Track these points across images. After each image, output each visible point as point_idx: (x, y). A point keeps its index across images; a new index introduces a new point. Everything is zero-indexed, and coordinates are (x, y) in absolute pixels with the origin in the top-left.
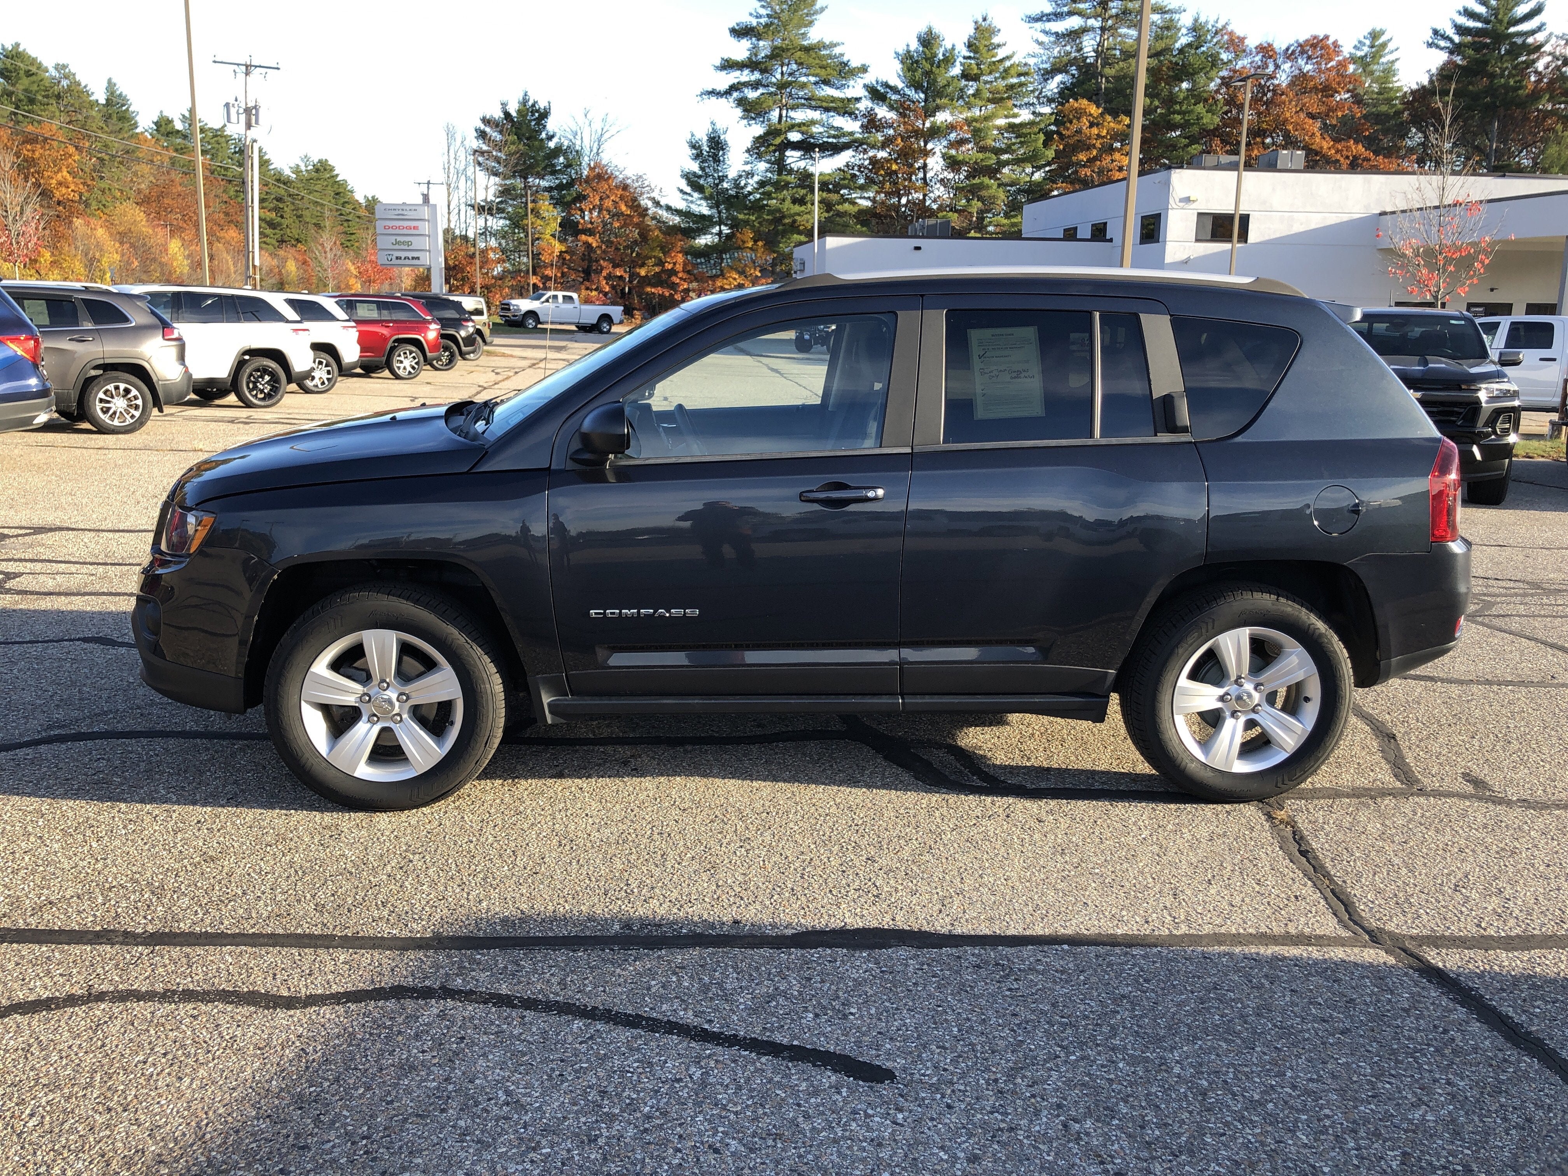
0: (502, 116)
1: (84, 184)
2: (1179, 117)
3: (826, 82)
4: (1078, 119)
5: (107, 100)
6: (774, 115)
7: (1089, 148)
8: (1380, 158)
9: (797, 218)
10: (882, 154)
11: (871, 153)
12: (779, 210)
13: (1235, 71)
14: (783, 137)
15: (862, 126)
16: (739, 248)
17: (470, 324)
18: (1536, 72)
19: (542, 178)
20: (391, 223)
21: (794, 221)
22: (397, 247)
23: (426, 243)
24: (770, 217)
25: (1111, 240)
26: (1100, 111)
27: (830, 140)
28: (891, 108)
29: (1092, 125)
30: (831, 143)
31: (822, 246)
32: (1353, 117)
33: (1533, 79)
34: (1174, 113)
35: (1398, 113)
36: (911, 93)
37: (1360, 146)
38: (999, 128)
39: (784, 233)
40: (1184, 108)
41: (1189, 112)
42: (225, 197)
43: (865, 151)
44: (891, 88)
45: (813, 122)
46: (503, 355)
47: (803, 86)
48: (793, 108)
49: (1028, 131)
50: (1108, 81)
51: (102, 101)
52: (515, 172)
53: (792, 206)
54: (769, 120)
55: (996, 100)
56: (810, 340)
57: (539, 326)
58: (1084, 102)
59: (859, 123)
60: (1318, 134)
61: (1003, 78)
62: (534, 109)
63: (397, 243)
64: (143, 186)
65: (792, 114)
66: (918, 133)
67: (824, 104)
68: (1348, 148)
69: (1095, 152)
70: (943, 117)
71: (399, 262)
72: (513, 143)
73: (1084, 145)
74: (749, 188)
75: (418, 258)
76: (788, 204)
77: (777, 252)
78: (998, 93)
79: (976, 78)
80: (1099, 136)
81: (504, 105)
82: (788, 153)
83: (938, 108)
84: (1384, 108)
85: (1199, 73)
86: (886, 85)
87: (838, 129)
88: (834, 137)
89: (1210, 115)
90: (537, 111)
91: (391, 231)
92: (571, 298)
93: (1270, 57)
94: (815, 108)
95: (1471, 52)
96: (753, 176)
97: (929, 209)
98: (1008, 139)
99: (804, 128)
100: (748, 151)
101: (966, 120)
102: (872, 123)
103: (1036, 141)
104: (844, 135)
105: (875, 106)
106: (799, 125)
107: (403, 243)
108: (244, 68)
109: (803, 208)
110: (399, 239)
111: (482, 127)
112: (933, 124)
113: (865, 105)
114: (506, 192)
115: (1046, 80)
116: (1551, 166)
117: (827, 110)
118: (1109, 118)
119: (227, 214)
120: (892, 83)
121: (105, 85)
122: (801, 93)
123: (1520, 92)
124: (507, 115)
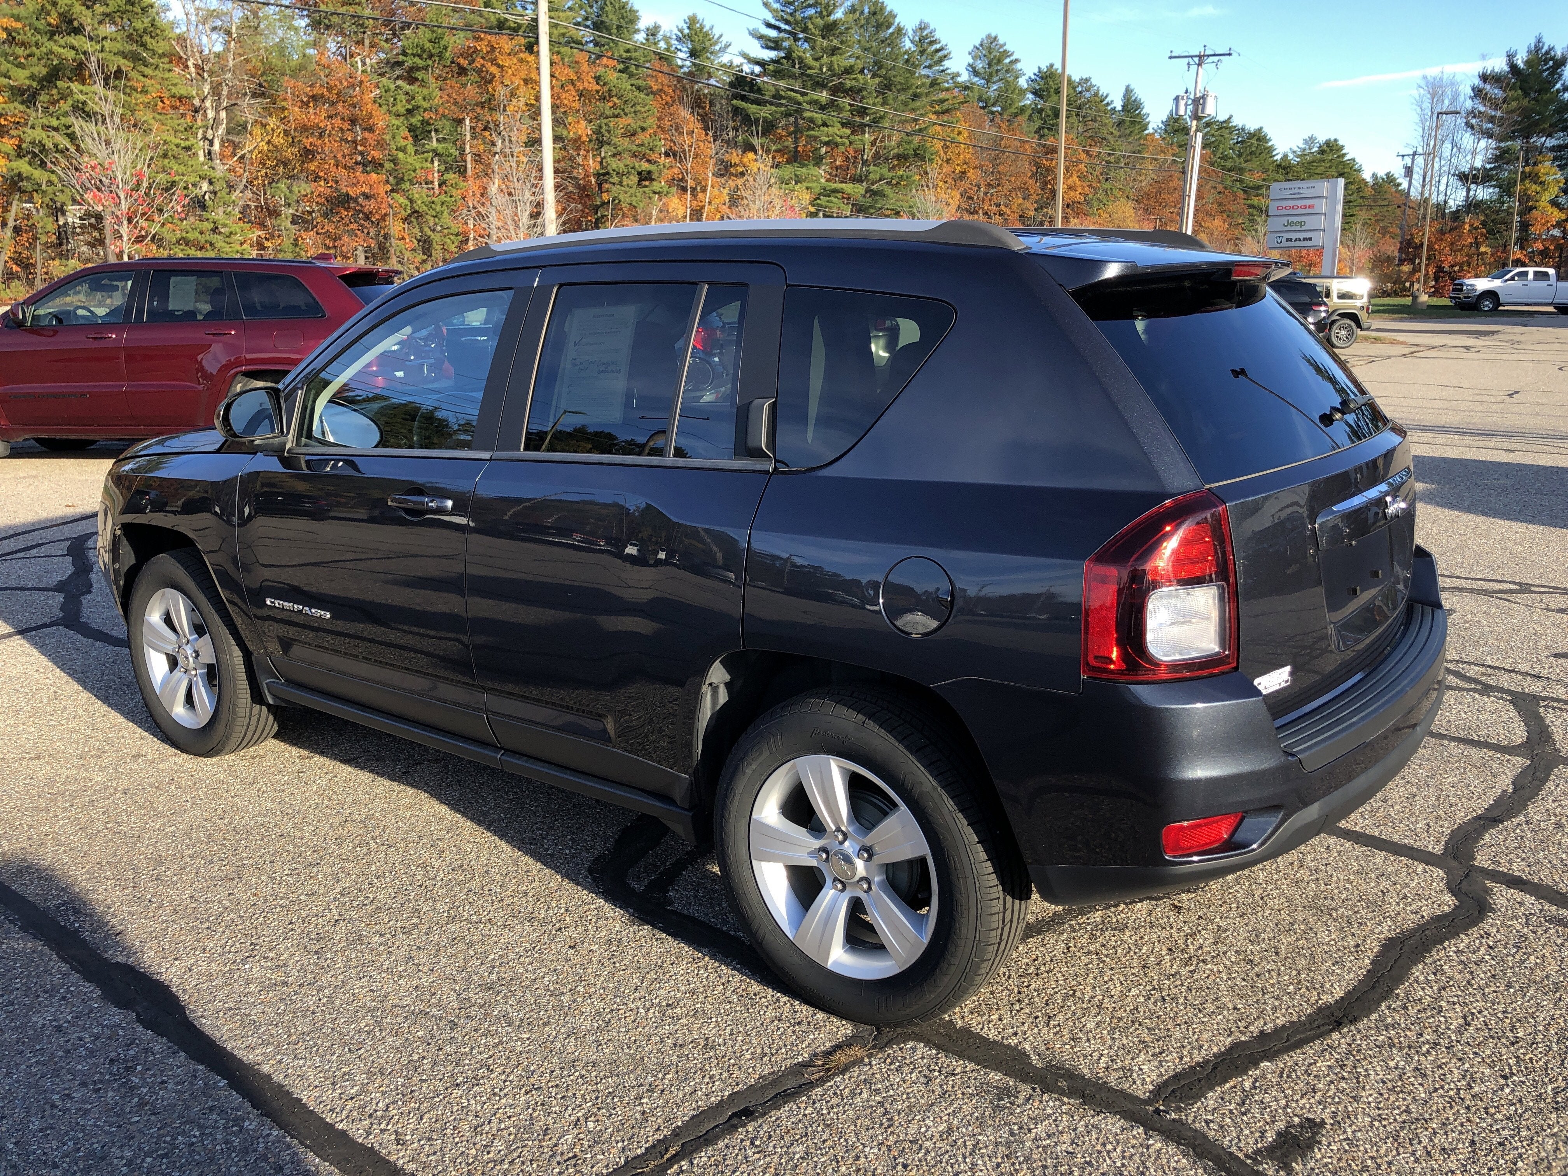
0: (1507, 69)
1: (1090, 186)
5: (1123, 107)
17: (1323, 308)
19: (1550, 135)
20: (1284, 204)
22: (1289, 228)
23: (1321, 222)
42: (1220, 188)
46: (1393, 342)
51: (1119, 108)
52: (1513, 132)
57: (1501, 308)
62: (1548, 56)
63: (1290, 224)
64: (1143, 184)
71: (1289, 244)
72: (1516, 99)
75: (1310, 239)
81: (1510, 56)
90: (1552, 59)
91: (1284, 212)
92: (1546, 274)
107: (1296, 224)
108: (1196, 60)
110: (1291, 219)
111: (1481, 85)
114: (1502, 157)
119: (1220, 204)
121: (1123, 91)
124: (1513, 67)
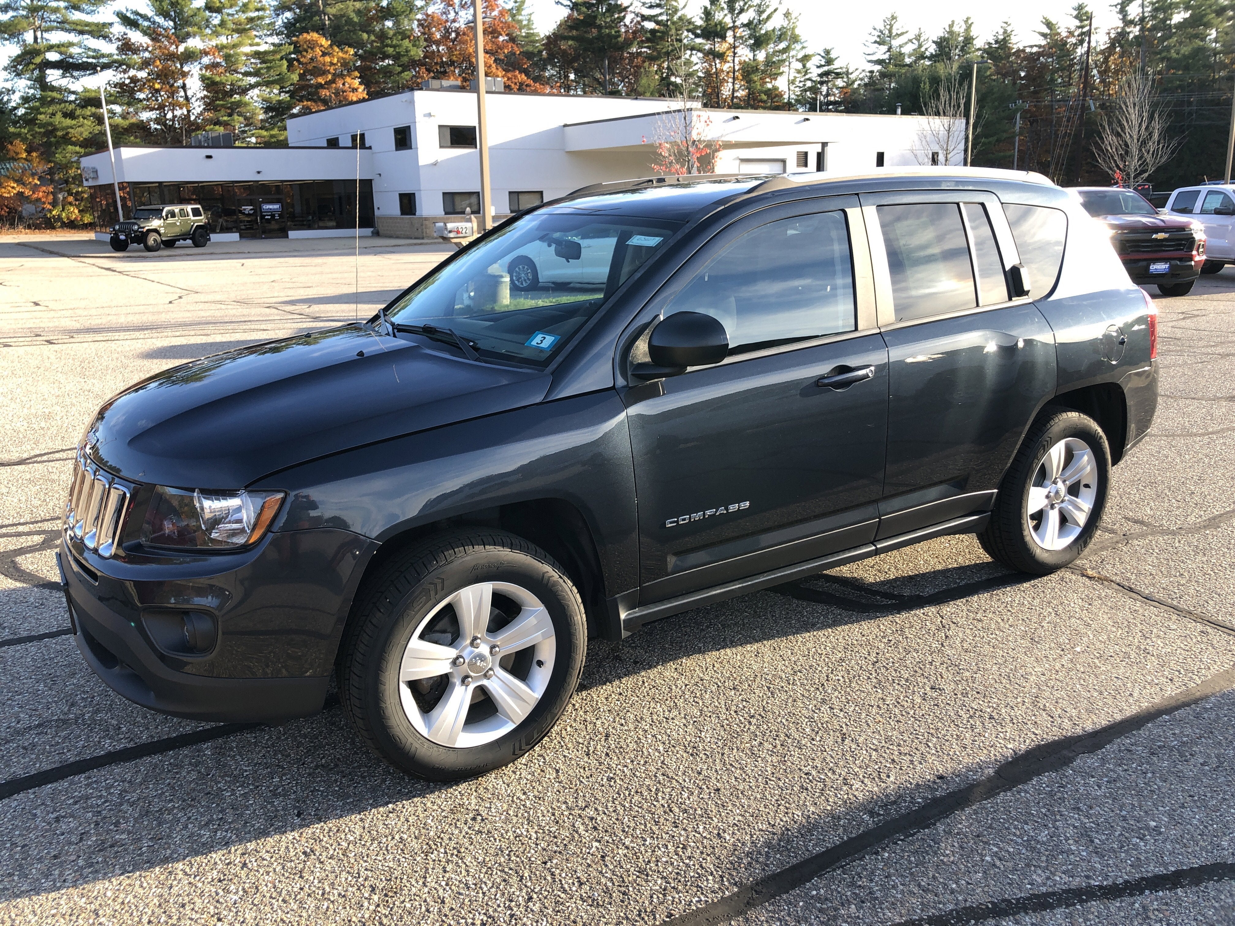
2: (392, 49)
3: (76, 8)
4: (312, 49)
6: (29, 37)
7: (324, 73)
8: (537, 85)
9: (70, 130)
10: (142, 74)
11: (132, 72)
12: (51, 124)
13: (428, 15)
14: (42, 57)
15: (118, 48)
16: (14, 159)
18: (625, 25)
21: (67, 133)
24: (42, 130)
25: (370, 148)
26: (329, 42)
27: (90, 60)
28: (145, 33)
29: (324, 54)
30: (91, 63)
31: (118, 156)
32: (515, 54)
33: (623, 30)
34: (387, 46)
35: (540, 52)
36: (160, 20)
37: (523, 76)
38: (247, 55)
39: (57, 145)
40: (394, 42)
41: (398, 46)
43: (125, 72)
44: (141, 15)
45: (71, 44)
47: (56, 10)
48: (48, 30)
49: (272, 58)
50: (329, 19)
53: (63, 119)
54: (24, 41)
55: (241, 31)
56: (126, 240)
58: (315, 36)
59: (115, 46)
60: (494, 65)
61: (243, 12)
65: (46, 35)
66: (172, 57)
67: (79, 28)
68: (516, 77)
69: (330, 77)
70: (195, 43)
73: (319, 71)
74: (13, 104)
76: (59, 117)
77: (54, 162)
78: (240, 25)
79: (218, 10)
80: (332, 64)
82: (48, 72)
83: (188, 35)
84: (531, 49)
85: (400, 15)
86: (137, 13)
87: (95, 51)
88: (93, 57)
89: (415, 48)
93: (451, 5)
94: (69, 31)
95: (584, 9)
96: (14, 92)
97: (194, 123)
98: (255, 63)
99: (63, 49)
100: (5, 69)
101: (217, 46)
102: (127, 47)
103: (280, 66)
104: (103, 56)
105: (128, 31)
106: (58, 46)
109: (74, 122)
112: (186, 49)
113: (118, 29)
115: (278, 15)
116: (645, 92)
117: (82, 33)
118: (336, 49)
120: (142, 12)
122: (53, 17)
123: (619, 39)
